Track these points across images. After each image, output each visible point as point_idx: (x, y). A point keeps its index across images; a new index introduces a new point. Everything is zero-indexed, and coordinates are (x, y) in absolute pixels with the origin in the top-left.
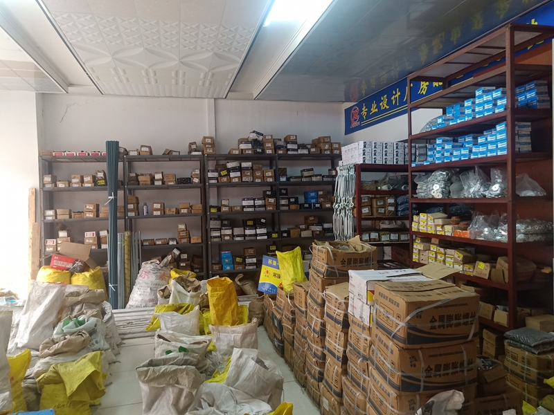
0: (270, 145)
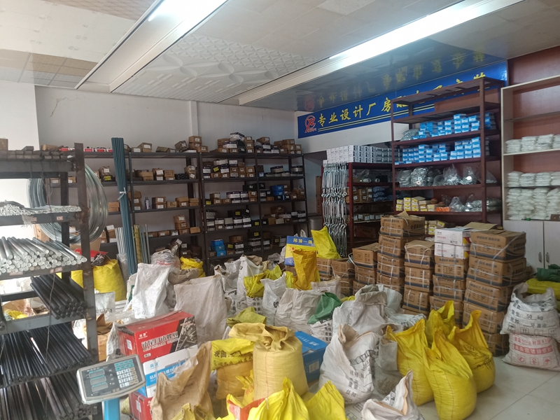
0: (250, 145)
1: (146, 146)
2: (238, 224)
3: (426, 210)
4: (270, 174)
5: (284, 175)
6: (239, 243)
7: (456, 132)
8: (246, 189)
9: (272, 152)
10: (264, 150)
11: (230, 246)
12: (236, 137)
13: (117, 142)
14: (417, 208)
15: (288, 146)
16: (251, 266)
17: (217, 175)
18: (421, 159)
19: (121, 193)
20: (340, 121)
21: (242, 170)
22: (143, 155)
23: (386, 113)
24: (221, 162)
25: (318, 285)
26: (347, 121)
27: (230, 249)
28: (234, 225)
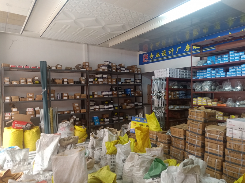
0: (114, 68)
1: (59, 66)
2: (107, 108)
3: (211, 105)
4: (124, 82)
5: (131, 83)
6: (107, 118)
7: (231, 61)
8: (111, 90)
9: (126, 71)
10: (121, 70)
11: (102, 120)
12: (107, 63)
13: (43, 63)
14: (206, 103)
15: (134, 69)
16: (110, 135)
17: (96, 82)
18: (209, 76)
19: (43, 90)
20: (161, 56)
21: (110, 80)
22: (57, 71)
23: (187, 52)
24: (99, 76)
25: (150, 150)
26: (165, 56)
27: (102, 121)
28: (104, 108)
